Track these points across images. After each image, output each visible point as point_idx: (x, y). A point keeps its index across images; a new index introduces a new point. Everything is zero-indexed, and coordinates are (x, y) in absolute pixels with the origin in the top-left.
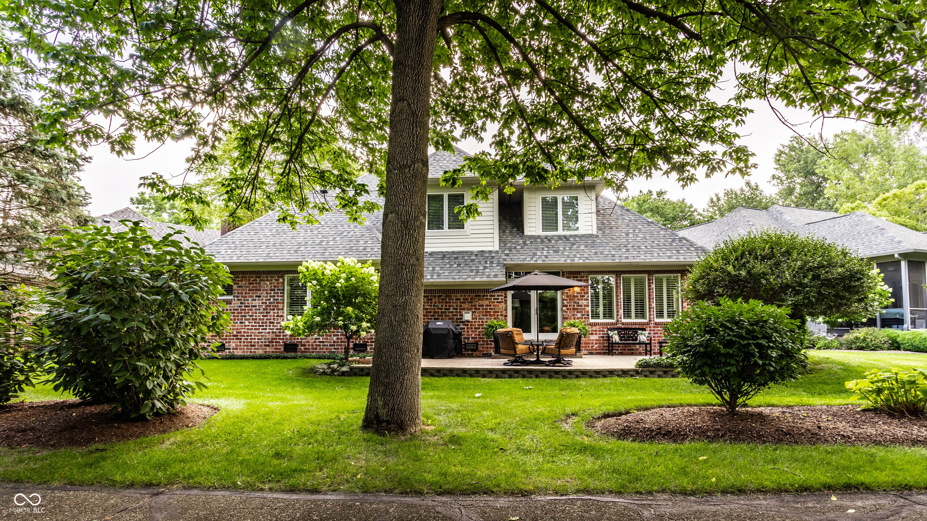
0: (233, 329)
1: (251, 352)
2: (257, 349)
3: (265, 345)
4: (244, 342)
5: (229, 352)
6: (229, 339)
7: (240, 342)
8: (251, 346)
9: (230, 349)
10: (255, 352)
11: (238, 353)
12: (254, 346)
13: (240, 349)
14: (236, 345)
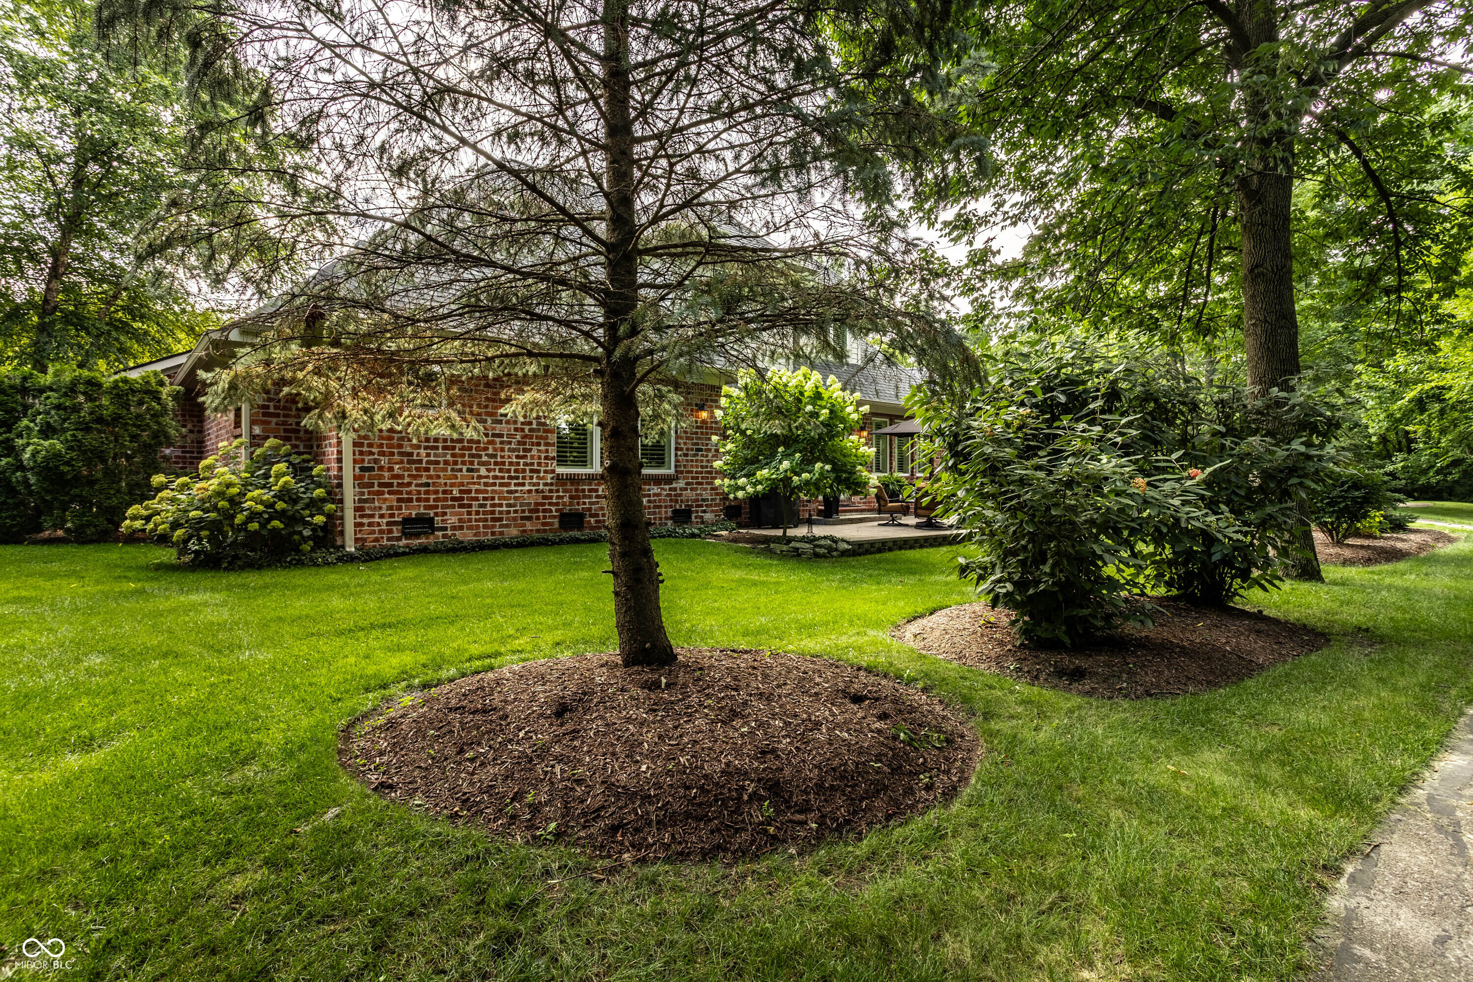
0: (452, 485)
1: (493, 534)
2: (507, 526)
3: (522, 518)
4: (477, 513)
5: (444, 536)
6: (443, 507)
7: (469, 513)
8: (494, 520)
9: (445, 529)
10: (502, 533)
11: (467, 536)
12: (501, 519)
13: (469, 528)
14: (460, 520)
